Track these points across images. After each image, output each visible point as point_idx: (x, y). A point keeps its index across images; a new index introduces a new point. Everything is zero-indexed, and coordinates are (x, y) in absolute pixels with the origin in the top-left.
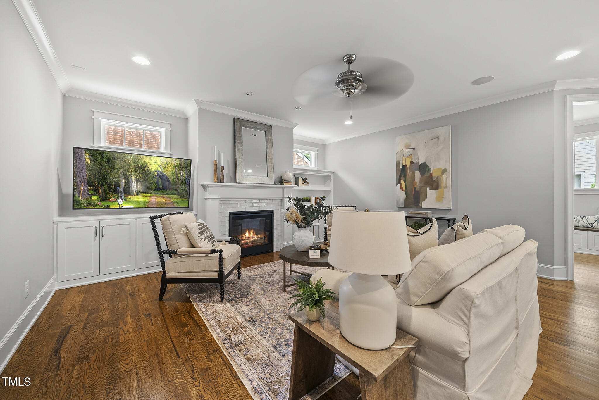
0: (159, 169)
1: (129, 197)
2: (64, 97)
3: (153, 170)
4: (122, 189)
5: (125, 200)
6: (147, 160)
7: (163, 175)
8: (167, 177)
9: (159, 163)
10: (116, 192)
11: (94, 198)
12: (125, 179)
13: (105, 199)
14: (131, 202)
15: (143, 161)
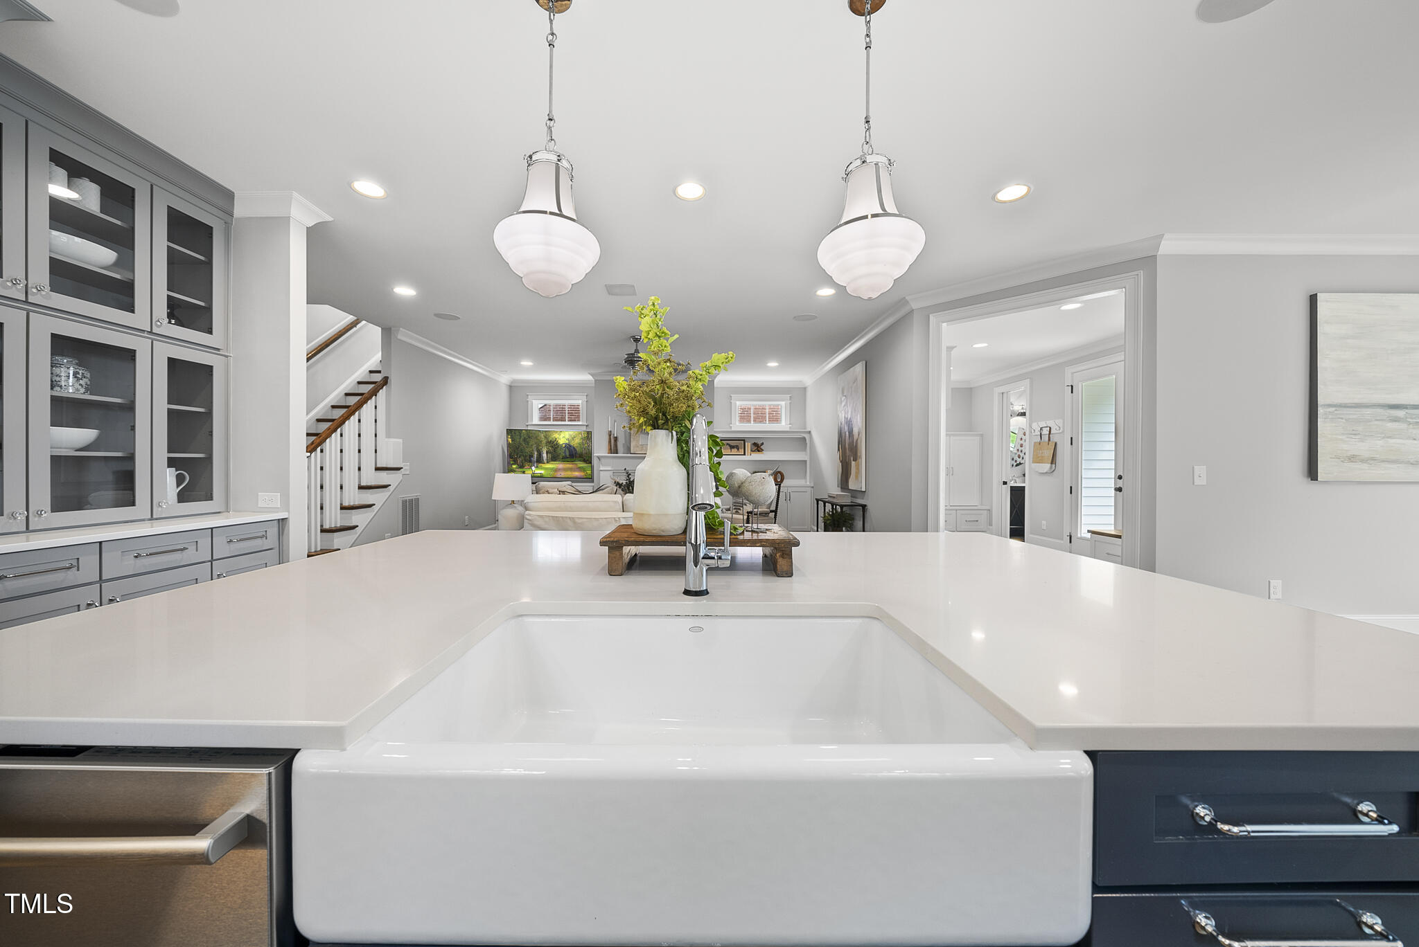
0: (567, 442)
1: (540, 465)
2: (510, 387)
3: (561, 443)
4: (535, 458)
5: (537, 467)
6: (556, 436)
7: (570, 446)
8: (574, 448)
9: (567, 437)
10: (530, 461)
11: (514, 466)
12: (537, 451)
13: (522, 466)
14: (542, 468)
15: (553, 437)
